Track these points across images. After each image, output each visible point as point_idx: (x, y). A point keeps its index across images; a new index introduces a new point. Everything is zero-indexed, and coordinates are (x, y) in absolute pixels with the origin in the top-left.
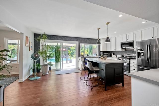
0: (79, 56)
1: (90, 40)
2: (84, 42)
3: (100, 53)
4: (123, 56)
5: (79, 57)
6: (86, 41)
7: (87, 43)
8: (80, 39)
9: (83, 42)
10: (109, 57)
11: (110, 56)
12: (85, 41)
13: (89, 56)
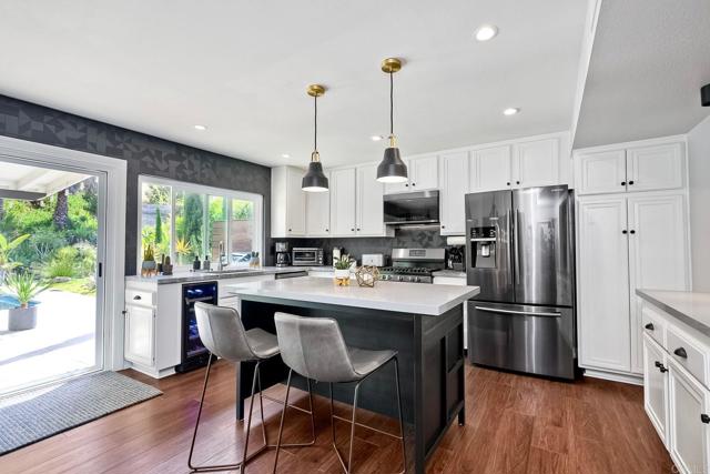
0: (130, 270)
1: (214, 165)
2: (173, 170)
3: (273, 248)
4: (388, 262)
5: (132, 281)
6: (186, 163)
7: (198, 177)
8: (144, 146)
9: (162, 166)
10: (323, 269)
11: (327, 262)
12: (182, 167)
13: (207, 265)
